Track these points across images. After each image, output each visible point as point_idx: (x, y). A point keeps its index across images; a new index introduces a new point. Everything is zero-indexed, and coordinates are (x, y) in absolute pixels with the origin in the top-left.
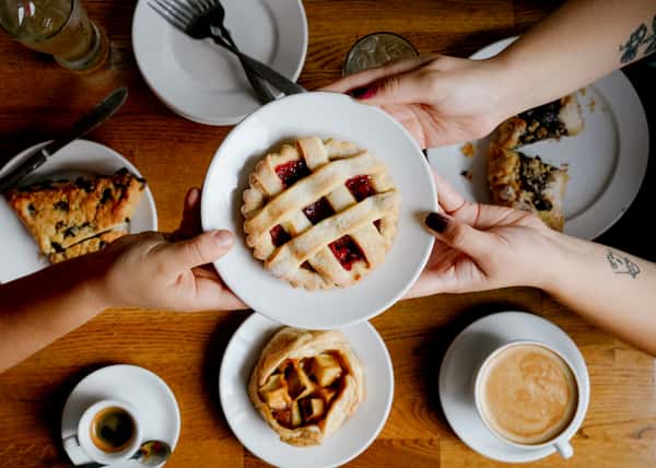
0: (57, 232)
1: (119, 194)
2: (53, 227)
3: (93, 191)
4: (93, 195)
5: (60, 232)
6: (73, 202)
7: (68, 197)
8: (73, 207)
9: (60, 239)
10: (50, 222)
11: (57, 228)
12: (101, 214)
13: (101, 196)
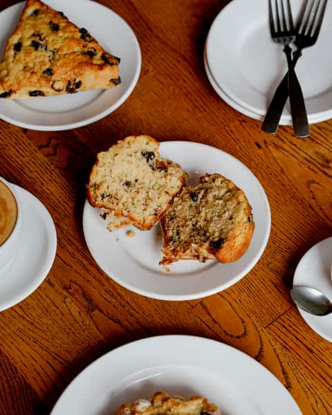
0: (29, 38)
1: (99, 62)
2: (32, 32)
3: (86, 41)
4: (83, 42)
5: (33, 39)
6: (64, 31)
7: (65, 27)
8: (61, 34)
9: (27, 43)
10: (34, 26)
11: (34, 35)
12: (71, 57)
13: (86, 50)
